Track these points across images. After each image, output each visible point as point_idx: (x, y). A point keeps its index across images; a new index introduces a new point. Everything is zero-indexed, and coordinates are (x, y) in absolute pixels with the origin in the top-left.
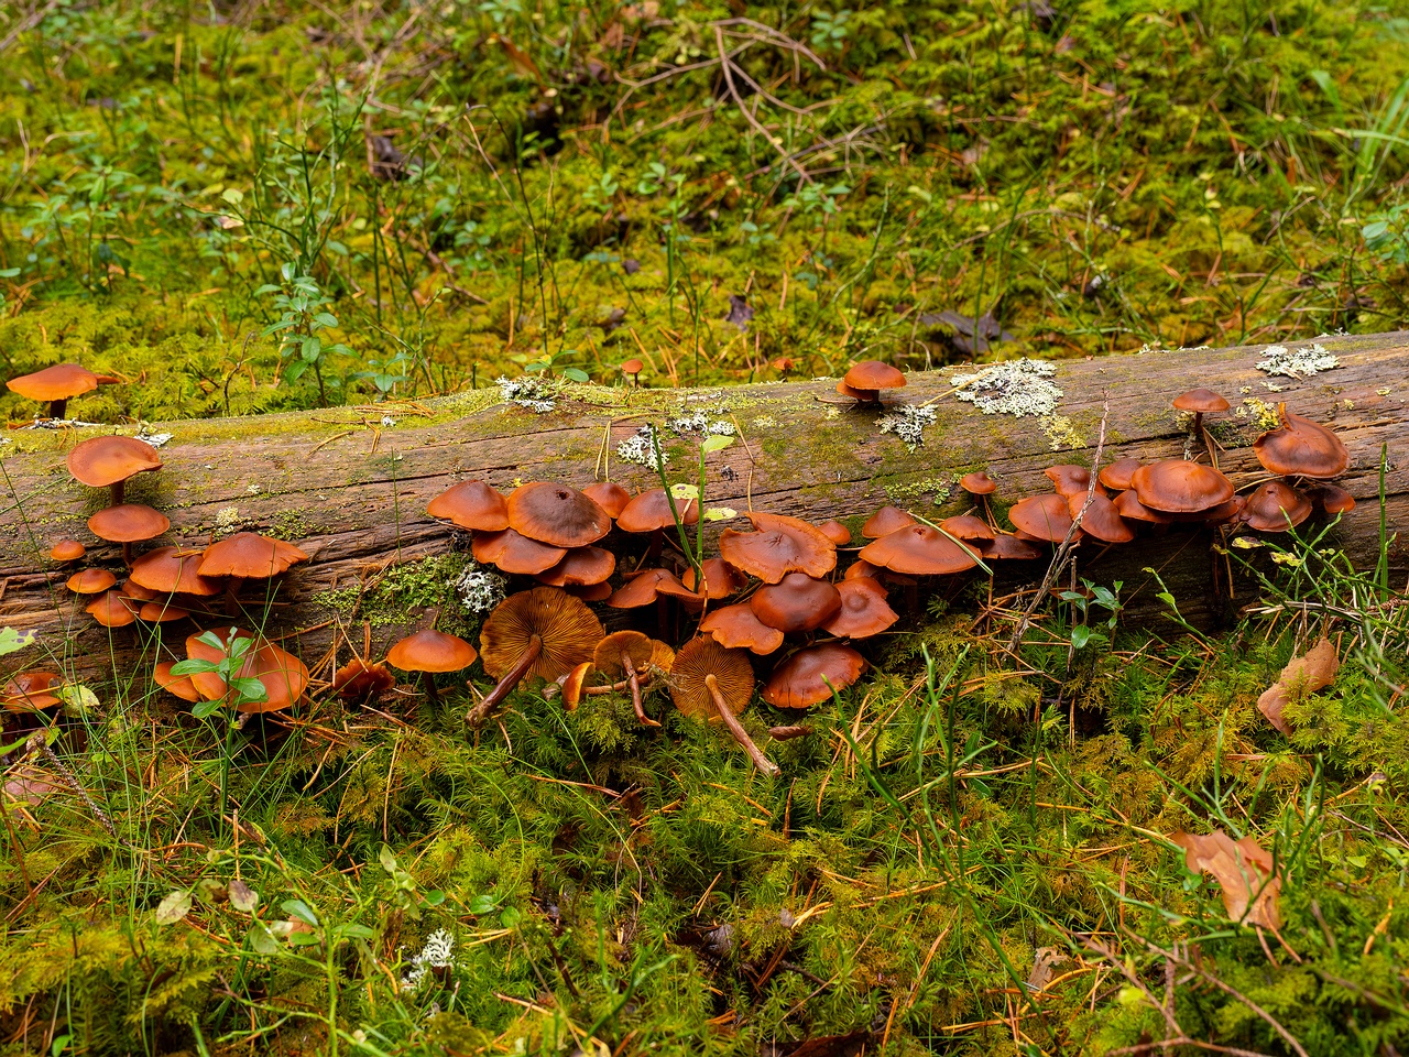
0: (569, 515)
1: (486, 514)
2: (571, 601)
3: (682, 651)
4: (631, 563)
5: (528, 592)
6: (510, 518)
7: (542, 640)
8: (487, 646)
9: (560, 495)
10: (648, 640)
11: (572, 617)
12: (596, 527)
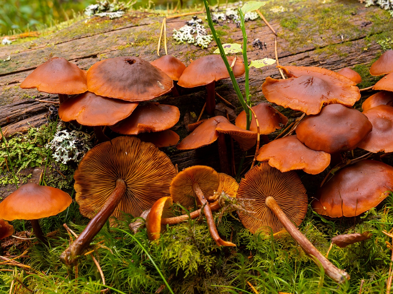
0: (136, 76)
2: (146, 146)
3: (244, 180)
4: (192, 118)
5: (108, 143)
6: (88, 84)
7: (126, 183)
8: (81, 193)
9: (128, 62)
10: (215, 172)
11: (148, 160)
12: (160, 84)
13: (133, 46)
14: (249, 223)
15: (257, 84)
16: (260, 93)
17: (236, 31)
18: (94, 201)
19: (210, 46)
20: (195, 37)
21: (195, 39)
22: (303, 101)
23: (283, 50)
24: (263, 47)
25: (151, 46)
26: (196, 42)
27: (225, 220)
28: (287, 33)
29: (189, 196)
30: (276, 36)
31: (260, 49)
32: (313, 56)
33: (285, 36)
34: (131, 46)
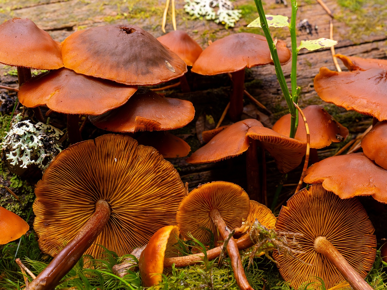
0: (136, 49)
1: (34, 50)
2: (145, 152)
3: (285, 208)
4: (208, 123)
5: (90, 142)
6: (64, 58)
7: (110, 206)
8: (43, 217)
9: (124, 30)
10: (245, 195)
11: (147, 173)
12: (169, 65)
13: (126, 18)
14: (290, 273)
15: (304, 83)
16: (307, 95)
17: (274, 8)
18: (62, 230)
19: (237, 25)
20: (216, 11)
21: (216, 15)
22: (374, 101)
23: (342, 37)
24: (313, 32)
25: (153, 19)
26: (218, 19)
27: (255, 268)
28: (347, 15)
29: (203, 228)
30: (332, 17)
31: (308, 34)
32: (384, 49)
33: (345, 18)
34: (123, 17)
